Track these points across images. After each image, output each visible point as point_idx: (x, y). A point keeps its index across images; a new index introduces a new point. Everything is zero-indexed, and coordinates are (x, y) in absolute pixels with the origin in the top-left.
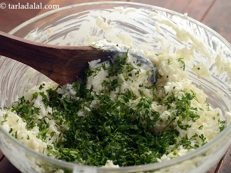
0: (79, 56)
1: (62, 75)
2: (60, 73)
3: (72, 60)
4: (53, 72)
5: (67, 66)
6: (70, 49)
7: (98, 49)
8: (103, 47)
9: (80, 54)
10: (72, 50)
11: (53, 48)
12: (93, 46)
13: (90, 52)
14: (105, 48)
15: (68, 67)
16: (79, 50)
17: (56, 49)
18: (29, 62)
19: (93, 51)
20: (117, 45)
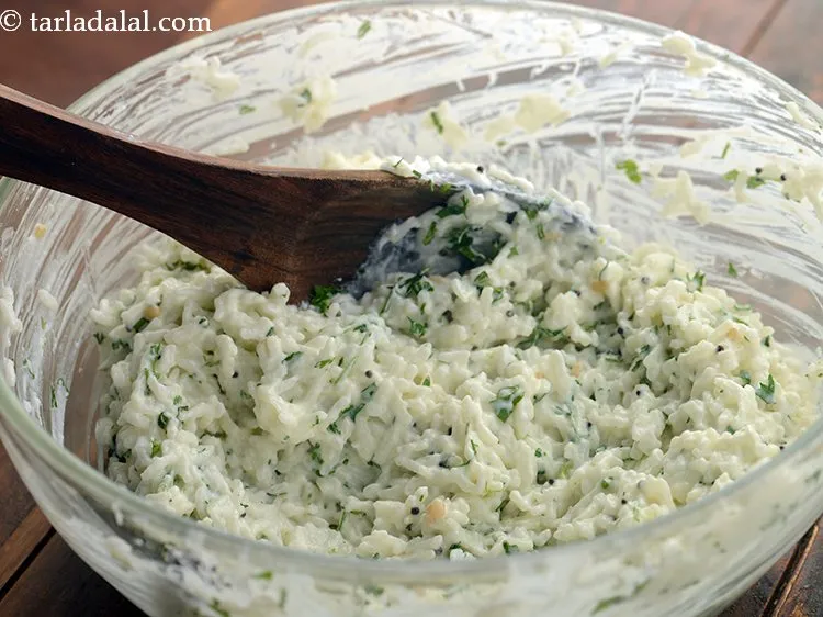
0: (344, 204)
1: (284, 270)
2: (275, 264)
3: (316, 215)
4: (253, 259)
5: (299, 236)
6: (311, 178)
7: (410, 181)
8: (428, 173)
9: (347, 197)
10: (316, 181)
11: (250, 173)
12: (391, 169)
13: (382, 191)
14: (436, 178)
15: (305, 242)
16: (343, 181)
17: (259, 175)
18: (165, 218)
19: (393, 184)
20: (480, 169)
